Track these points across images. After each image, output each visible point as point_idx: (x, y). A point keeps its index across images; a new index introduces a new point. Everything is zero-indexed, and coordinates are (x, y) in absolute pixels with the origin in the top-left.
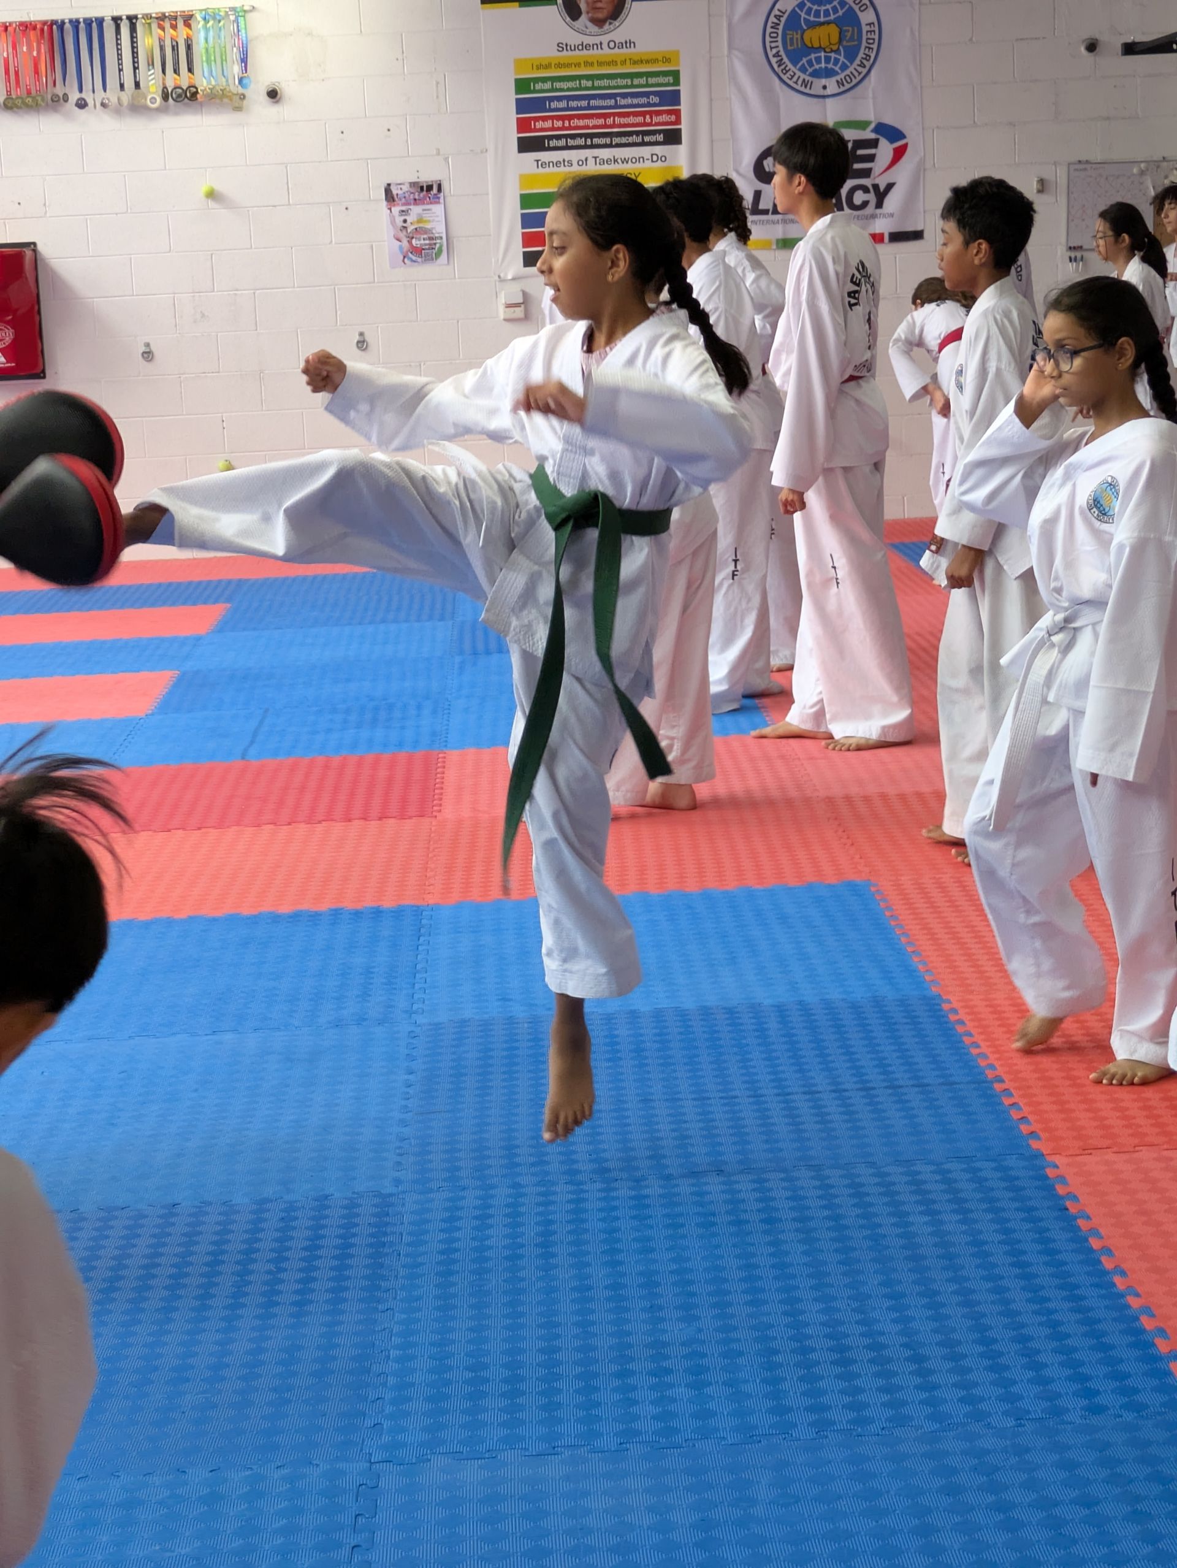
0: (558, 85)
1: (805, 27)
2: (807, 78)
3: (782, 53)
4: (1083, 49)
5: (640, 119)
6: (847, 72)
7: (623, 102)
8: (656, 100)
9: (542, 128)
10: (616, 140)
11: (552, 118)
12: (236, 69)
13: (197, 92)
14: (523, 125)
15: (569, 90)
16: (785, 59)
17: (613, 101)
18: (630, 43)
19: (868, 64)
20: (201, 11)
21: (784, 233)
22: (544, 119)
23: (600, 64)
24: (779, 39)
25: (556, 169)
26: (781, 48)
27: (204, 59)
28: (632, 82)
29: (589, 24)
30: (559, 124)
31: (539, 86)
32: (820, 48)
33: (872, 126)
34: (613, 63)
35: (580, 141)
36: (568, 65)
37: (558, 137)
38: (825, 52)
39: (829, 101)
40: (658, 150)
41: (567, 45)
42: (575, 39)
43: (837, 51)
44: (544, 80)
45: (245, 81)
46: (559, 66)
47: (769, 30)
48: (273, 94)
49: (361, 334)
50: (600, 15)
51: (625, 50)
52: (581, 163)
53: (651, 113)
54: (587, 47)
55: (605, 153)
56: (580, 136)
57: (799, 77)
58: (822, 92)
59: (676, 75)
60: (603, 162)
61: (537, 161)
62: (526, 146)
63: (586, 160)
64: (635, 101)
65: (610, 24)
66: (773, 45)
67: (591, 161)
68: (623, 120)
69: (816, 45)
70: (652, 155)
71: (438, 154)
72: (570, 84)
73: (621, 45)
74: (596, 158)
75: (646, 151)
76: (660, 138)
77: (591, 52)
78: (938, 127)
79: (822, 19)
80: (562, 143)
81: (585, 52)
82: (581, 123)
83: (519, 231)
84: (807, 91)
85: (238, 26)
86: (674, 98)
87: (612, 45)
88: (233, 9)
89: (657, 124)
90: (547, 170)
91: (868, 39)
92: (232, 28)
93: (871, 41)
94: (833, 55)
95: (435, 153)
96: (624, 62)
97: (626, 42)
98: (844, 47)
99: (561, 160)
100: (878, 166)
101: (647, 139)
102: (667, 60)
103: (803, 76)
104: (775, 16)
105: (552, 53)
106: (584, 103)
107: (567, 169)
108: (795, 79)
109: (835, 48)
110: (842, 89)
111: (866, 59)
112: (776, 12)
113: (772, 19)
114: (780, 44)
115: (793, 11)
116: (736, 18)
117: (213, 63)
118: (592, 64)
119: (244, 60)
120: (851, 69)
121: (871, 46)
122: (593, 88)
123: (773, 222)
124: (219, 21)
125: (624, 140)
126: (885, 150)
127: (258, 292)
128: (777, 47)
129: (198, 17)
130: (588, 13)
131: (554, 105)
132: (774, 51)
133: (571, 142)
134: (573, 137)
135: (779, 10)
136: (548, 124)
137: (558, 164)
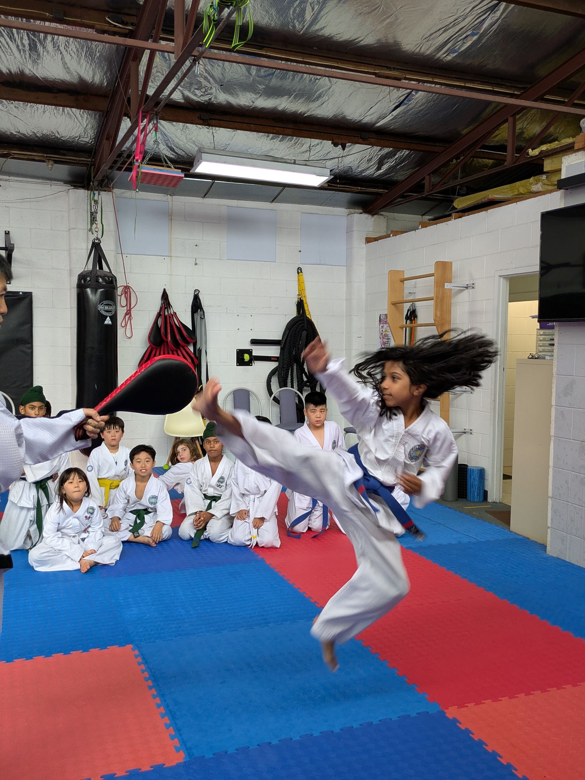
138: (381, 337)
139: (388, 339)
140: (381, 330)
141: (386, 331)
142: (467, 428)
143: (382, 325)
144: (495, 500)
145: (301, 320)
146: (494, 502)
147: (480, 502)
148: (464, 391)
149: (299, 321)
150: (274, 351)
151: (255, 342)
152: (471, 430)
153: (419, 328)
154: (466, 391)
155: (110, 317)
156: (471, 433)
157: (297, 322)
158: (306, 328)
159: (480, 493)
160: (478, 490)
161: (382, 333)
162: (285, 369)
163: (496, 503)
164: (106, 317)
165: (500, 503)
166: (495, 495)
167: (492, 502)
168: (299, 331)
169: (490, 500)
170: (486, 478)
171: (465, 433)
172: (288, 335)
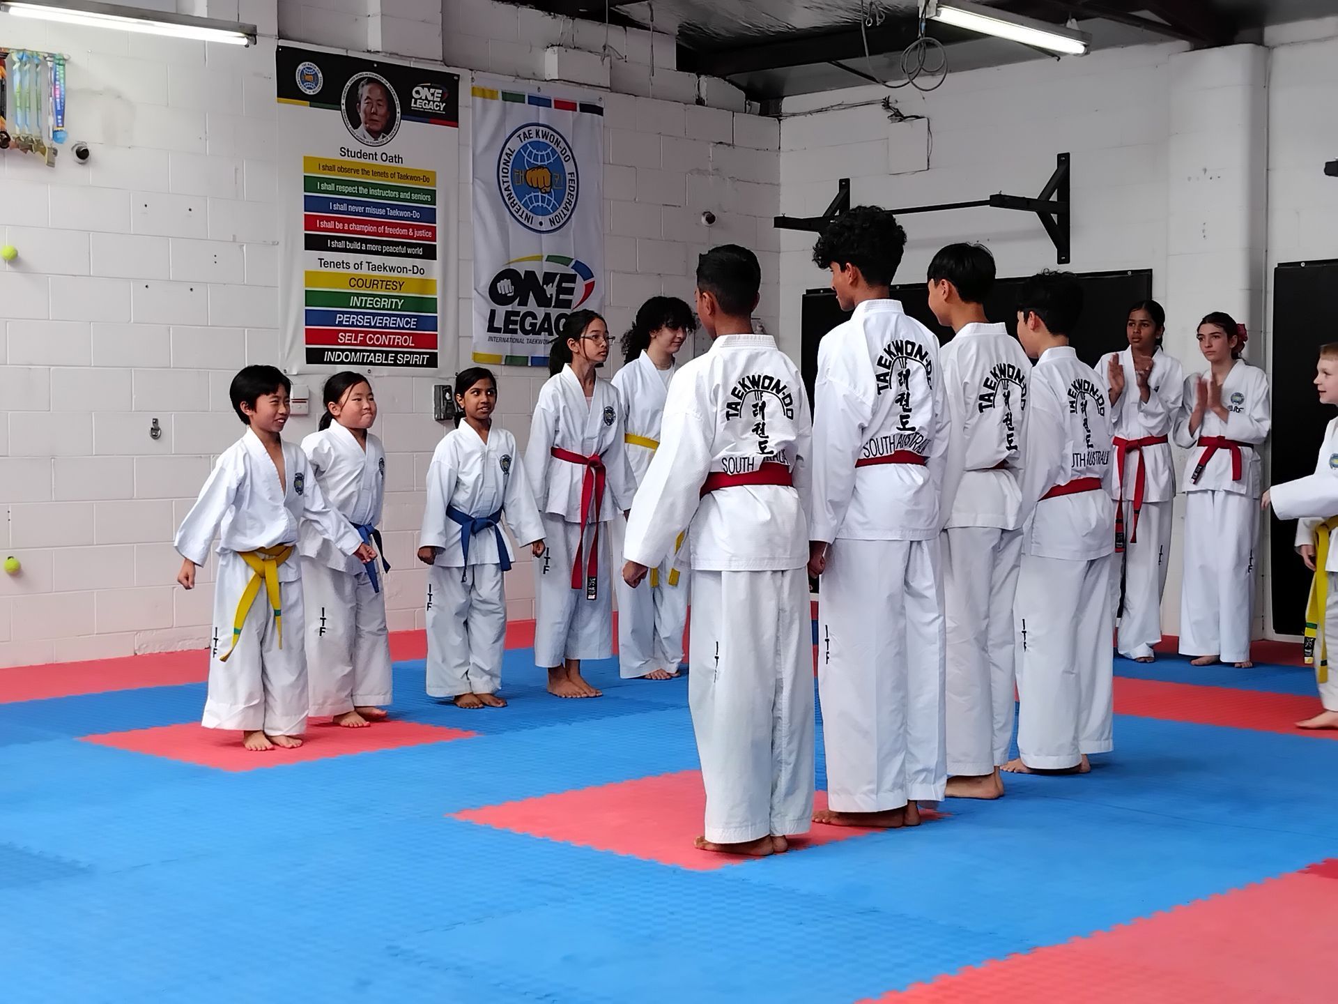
0: (340, 188)
1: (528, 169)
2: (529, 213)
3: (511, 188)
4: (703, 219)
5: (404, 231)
6: (556, 213)
7: (392, 213)
8: (417, 215)
9: (326, 228)
10: (386, 249)
11: (335, 219)
12: (51, 121)
13: (8, 139)
14: (310, 223)
15: (348, 194)
16: (513, 194)
17: (384, 210)
18: (397, 158)
19: (570, 208)
20: (18, 51)
21: (512, 350)
22: (328, 219)
23: (375, 174)
24: (509, 175)
25: (336, 270)
26: (510, 183)
27: (18, 104)
28: (399, 195)
29: (367, 134)
30: (339, 226)
31: (324, 186)
32: (538, 189)
33: (573, 263)
34: (384, 174)
35: (357, 246)
36: (348, 171)
37: (339, 239)
38: (542, 192)
39: (543, 235)
40: (418, 262)
41: (348, 151)
42: (355, 146)
43: (549, 193)
44: (329, 181)
45: (59, 135)
46: (341, 169)
47: (502, 166)
48: (83, 154)
49: (156, 422)
50: (376, 128)
51: (393, 164)
52: (356, 266)
53: (414, 227)
54: (364, 155)
55: (377, 260)
56: (358, 240)
57: (523, 211)
58: (539, 228)
59: (433, 193)
60: (375, 268)
61: (321, 259)
62: (313, 243)
63: (361, 264)
64: (402, 214)
65: (384, 137)
66: (505, 179)
67: (365, 266)
68: (391, 231)
69: (535, 186)
70: (413, 266)
71: (234, 241)
72: (350, 189)
73: (392, 159)
74: (369, 263)
75: (408, 262)
76: (420, 251)
77: (367, 161)
78: (614, 271)
79: (539, 164)
80: (341, 245)
81: (362, 160)
82: (359, 228)
83: (303, 327)
84: (529, 225)
85: (55, 75)
86: (430, 216)
87: (384, 158)
88: (52, 55)
89: (418, 238)
90: (328, 270)
91: (570, 186)
92: (50, 75)
93: (572, 189)
94: (546, 195)
95: (231, 240)
96: (393, 175)
97: (395, 157)
98: (554, 190)
99: (341, 262)
100: (576, 297)
101: (409, 251)
102: (426, 180)
103: (526, 211)
104: (507, 154)
105: (335, 155)
106: (361, 209)
107: (345, 271)
108: (520, 213)
109: (548, 190)
110: (554, 227)
111: (568, 203)
112: (506, 150)
113: (504, 156)
114: (509, 179)
115: (519, 151)
116: (479, 150)
117: (28, 110)
118: (368, 172)
119: (61, 112)
120: (559, 211)
121: (572, 193)
122: (368, 196)
123: (505, 340)
124: (37, 66)
125: (391, 249)
126: (580, 285)
127: (52, 368)
128: (508, 182)
129: (15, 57)
130: (366, 123)
131: (337, 206)
132: (506, 185)
133: (349, 245)
134: (351, 240)
135: (509, 149)
136: (330, 225)
137: (337, 265)
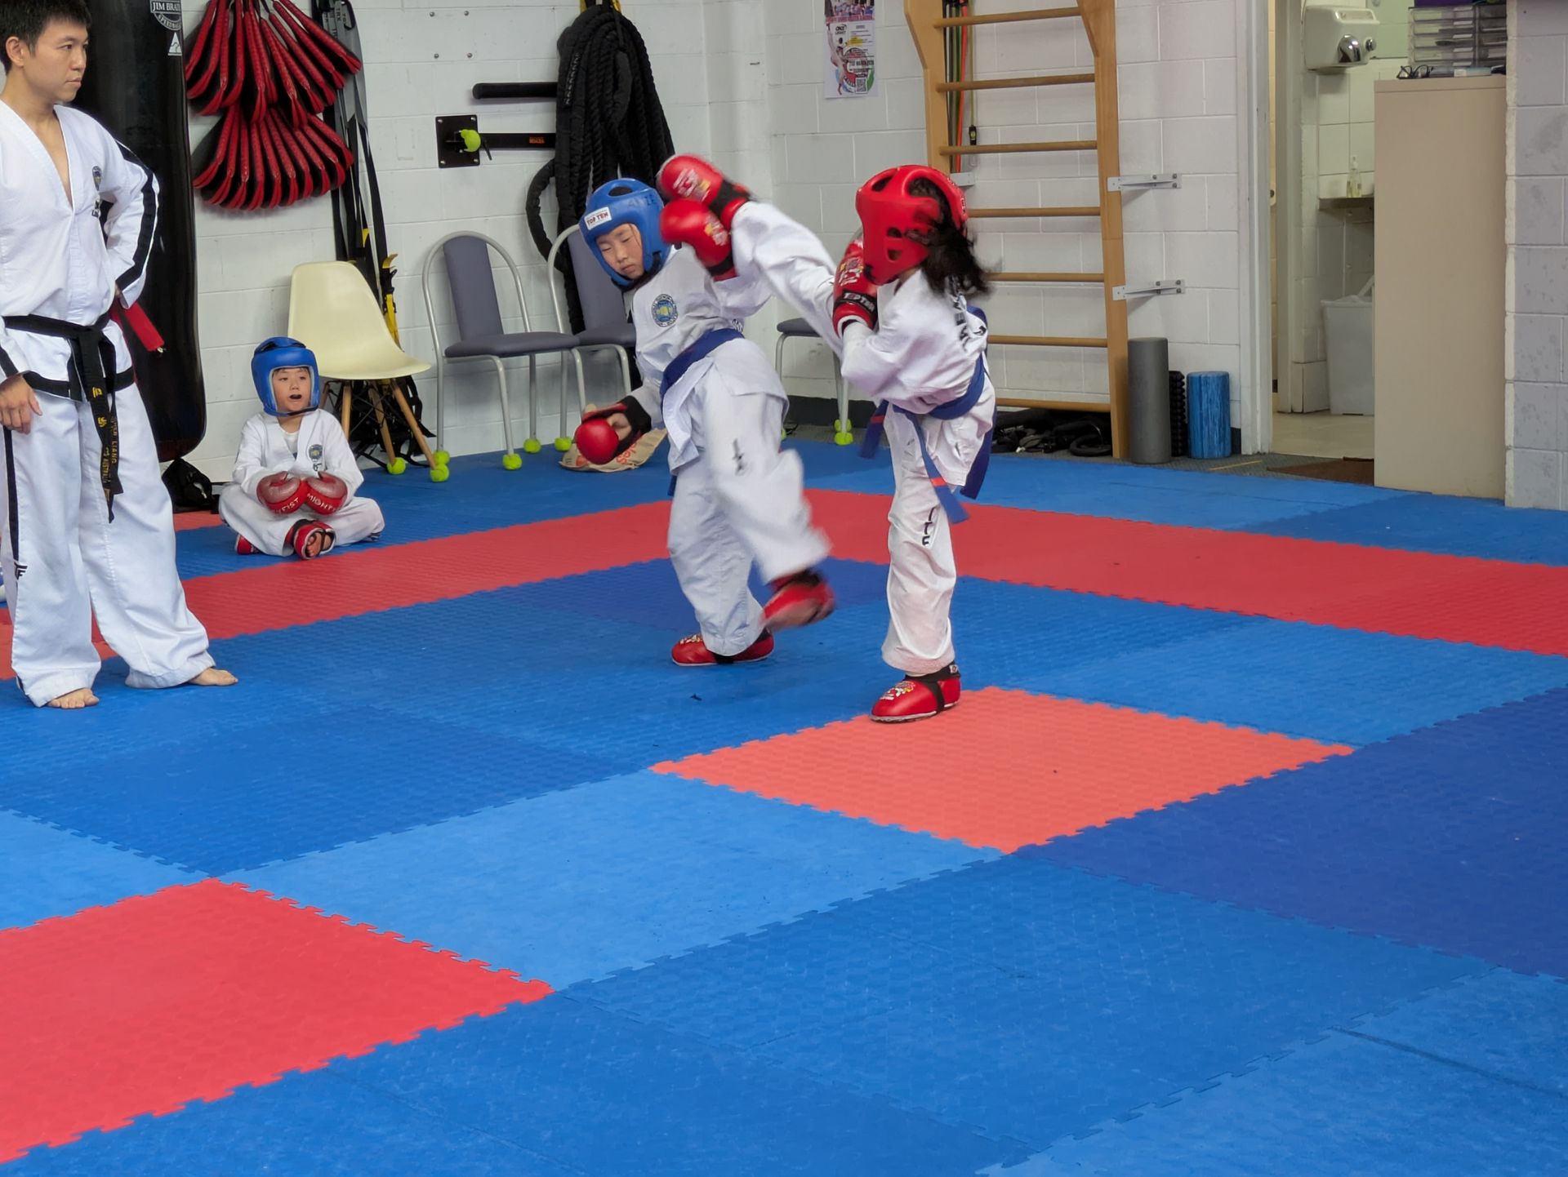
138: (838, 58)
139: (864, 63)
140: (836, 38)
141: (854, 40)
142: (1164, 277)
143: (840, 24)
144: (1259, 449)
145: (606, 21)
146: (1258, 453)
147: (1225, 457)
148: (1151, 184)
149: (602, 24)
150: (534, 118)
151: (486, 93)
152: (1178, 283)
153: (979, 28)
154: (1155, 184)
155: (178, 32)
156: (1179, 291)
157: (598, 27)
158: (621, 43)
159: (1224, 436)
160: (1220, 427)
161: (841, 49)
162: (576, 169)
163: (1264, 454)
164: (173, 32)
165: (1270, 453)
166: (1259, 437)
167: (1254, 455)
168: (609, 53)
169: (1247, 448)
170: (1234, 395)
171: (1158, 292)
172: (578, 67)
